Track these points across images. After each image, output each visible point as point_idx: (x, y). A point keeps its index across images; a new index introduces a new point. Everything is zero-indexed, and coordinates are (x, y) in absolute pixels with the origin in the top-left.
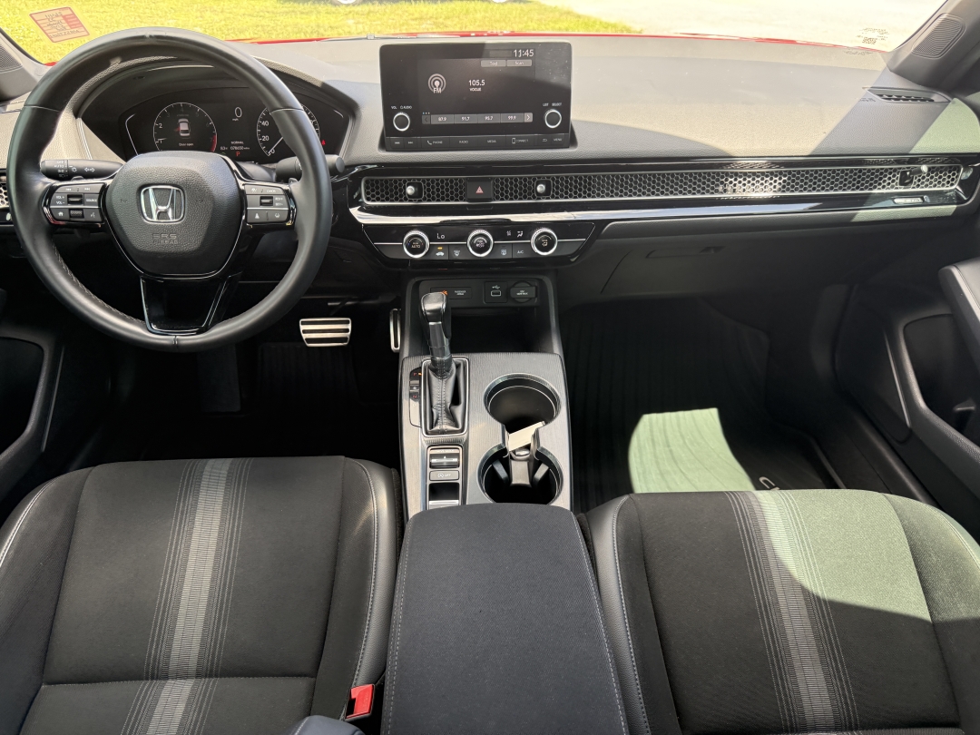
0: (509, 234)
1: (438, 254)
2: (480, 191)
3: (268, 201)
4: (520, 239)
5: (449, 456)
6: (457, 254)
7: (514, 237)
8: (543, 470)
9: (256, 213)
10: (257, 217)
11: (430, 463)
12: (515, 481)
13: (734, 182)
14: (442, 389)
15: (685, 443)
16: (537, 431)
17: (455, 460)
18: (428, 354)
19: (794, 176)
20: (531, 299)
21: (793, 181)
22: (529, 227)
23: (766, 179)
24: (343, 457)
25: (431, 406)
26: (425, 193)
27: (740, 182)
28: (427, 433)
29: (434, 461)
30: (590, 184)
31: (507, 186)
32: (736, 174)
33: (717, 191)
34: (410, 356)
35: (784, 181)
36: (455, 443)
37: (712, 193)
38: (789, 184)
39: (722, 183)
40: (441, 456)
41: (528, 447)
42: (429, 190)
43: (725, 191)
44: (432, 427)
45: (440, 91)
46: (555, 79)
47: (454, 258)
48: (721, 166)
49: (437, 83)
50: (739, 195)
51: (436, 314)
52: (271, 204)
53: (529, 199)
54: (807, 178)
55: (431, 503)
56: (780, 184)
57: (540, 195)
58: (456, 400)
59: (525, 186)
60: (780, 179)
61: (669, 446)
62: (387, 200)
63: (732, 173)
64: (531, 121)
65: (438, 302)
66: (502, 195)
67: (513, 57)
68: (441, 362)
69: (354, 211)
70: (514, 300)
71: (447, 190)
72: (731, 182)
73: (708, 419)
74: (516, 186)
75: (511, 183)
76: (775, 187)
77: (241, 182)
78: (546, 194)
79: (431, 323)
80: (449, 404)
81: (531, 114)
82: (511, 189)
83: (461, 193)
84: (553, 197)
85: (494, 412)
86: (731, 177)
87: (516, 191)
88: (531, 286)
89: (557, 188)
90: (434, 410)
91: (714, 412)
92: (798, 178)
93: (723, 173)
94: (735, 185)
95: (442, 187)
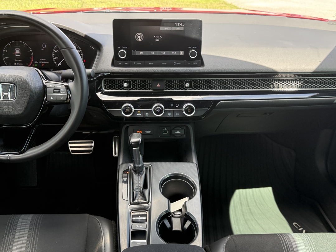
0: (172, 106)
1: (138, 115)
2: (158, 85)
3: (57, 91)
4: (177, 108)
5: (142, 216)
6: (147, 114)
7: (174, 107)
8: (188, 224)
9: (51, 96)
10: (52, 98)
11: (132, 219)
12: (175, 228)
13: (278, 84)
14: (139, 181)
15: (256, 204)
16: (185, 203)
17: (145, 218)
18: (132, 162)
19: (306, 81)
20: (182, 135)
21: (306, 83)
22: (182, 103)
23: (293, 82)
24: (88, 215)
25: (133, 189)
26: (132, 86)
27: (281, 84)
28: (131, 204)
29: (134, 218)
30: (210, 83)
31: (171, 83)
32: (279, 80)
33: (270, 88)
34: (123, 163)
35: (302, 83)
36: (145, 209)
37: (268, 88)
38: (304, 84)
39: (272, 84)
40: (137, 216)
41: (180, 210)
42: (134, 85)
43: (274, 87)
44: (133, 201)
45: (140, 40)
46: (194, 36)
47: (146, 116)
48: (271, 76)
49: (139, 37)
50: (281, 89)
51: (137, 144)
52: (59, 92)
53: (182, 89)
54: (312, 82)
55: (132, 241)
56: (300, 84)
57: (187, 88)
58: (145, 186)
59: (180, 83)
60: (300, 82)
61: (249, 206)
62: (114, 89)
63: (277, 79)
64: (183, 54)
65: (138, 138)
66: (169, 87)
67: (175, 26)
68: (138, 167)
69: (99, 94)
70: (174, 135)
71: (143, 85)
72: (277, 84)
73: (267, 192)
74: (176, 83)
75: (173, 82)
76: (297, 86)
77: (44, 82)
78: (190, 87)
79: (134, 148)
80: (142, 189)
81: (183, 52)
82: (173, 85)
83: (150, 86)
84: (193, 89)
85: (164, 193)
86: (277, 81)
87: (175, 86)
88: (182, 129)
89: (195, 85)
90: (134, 192)
91: (270, 189)
92: (308, 82)
93: (273, 79)
94: (278, 85)
95: (141, 83)
